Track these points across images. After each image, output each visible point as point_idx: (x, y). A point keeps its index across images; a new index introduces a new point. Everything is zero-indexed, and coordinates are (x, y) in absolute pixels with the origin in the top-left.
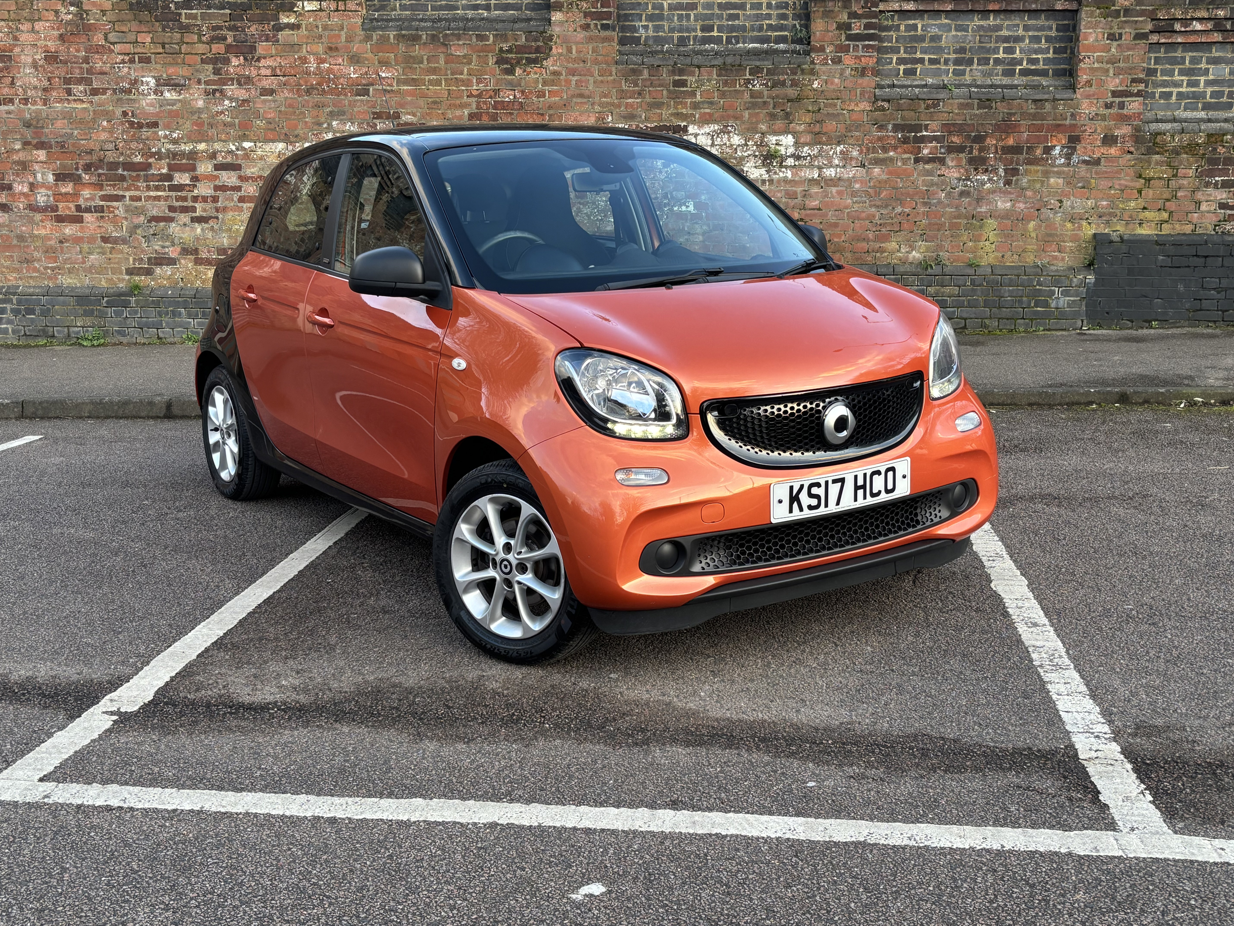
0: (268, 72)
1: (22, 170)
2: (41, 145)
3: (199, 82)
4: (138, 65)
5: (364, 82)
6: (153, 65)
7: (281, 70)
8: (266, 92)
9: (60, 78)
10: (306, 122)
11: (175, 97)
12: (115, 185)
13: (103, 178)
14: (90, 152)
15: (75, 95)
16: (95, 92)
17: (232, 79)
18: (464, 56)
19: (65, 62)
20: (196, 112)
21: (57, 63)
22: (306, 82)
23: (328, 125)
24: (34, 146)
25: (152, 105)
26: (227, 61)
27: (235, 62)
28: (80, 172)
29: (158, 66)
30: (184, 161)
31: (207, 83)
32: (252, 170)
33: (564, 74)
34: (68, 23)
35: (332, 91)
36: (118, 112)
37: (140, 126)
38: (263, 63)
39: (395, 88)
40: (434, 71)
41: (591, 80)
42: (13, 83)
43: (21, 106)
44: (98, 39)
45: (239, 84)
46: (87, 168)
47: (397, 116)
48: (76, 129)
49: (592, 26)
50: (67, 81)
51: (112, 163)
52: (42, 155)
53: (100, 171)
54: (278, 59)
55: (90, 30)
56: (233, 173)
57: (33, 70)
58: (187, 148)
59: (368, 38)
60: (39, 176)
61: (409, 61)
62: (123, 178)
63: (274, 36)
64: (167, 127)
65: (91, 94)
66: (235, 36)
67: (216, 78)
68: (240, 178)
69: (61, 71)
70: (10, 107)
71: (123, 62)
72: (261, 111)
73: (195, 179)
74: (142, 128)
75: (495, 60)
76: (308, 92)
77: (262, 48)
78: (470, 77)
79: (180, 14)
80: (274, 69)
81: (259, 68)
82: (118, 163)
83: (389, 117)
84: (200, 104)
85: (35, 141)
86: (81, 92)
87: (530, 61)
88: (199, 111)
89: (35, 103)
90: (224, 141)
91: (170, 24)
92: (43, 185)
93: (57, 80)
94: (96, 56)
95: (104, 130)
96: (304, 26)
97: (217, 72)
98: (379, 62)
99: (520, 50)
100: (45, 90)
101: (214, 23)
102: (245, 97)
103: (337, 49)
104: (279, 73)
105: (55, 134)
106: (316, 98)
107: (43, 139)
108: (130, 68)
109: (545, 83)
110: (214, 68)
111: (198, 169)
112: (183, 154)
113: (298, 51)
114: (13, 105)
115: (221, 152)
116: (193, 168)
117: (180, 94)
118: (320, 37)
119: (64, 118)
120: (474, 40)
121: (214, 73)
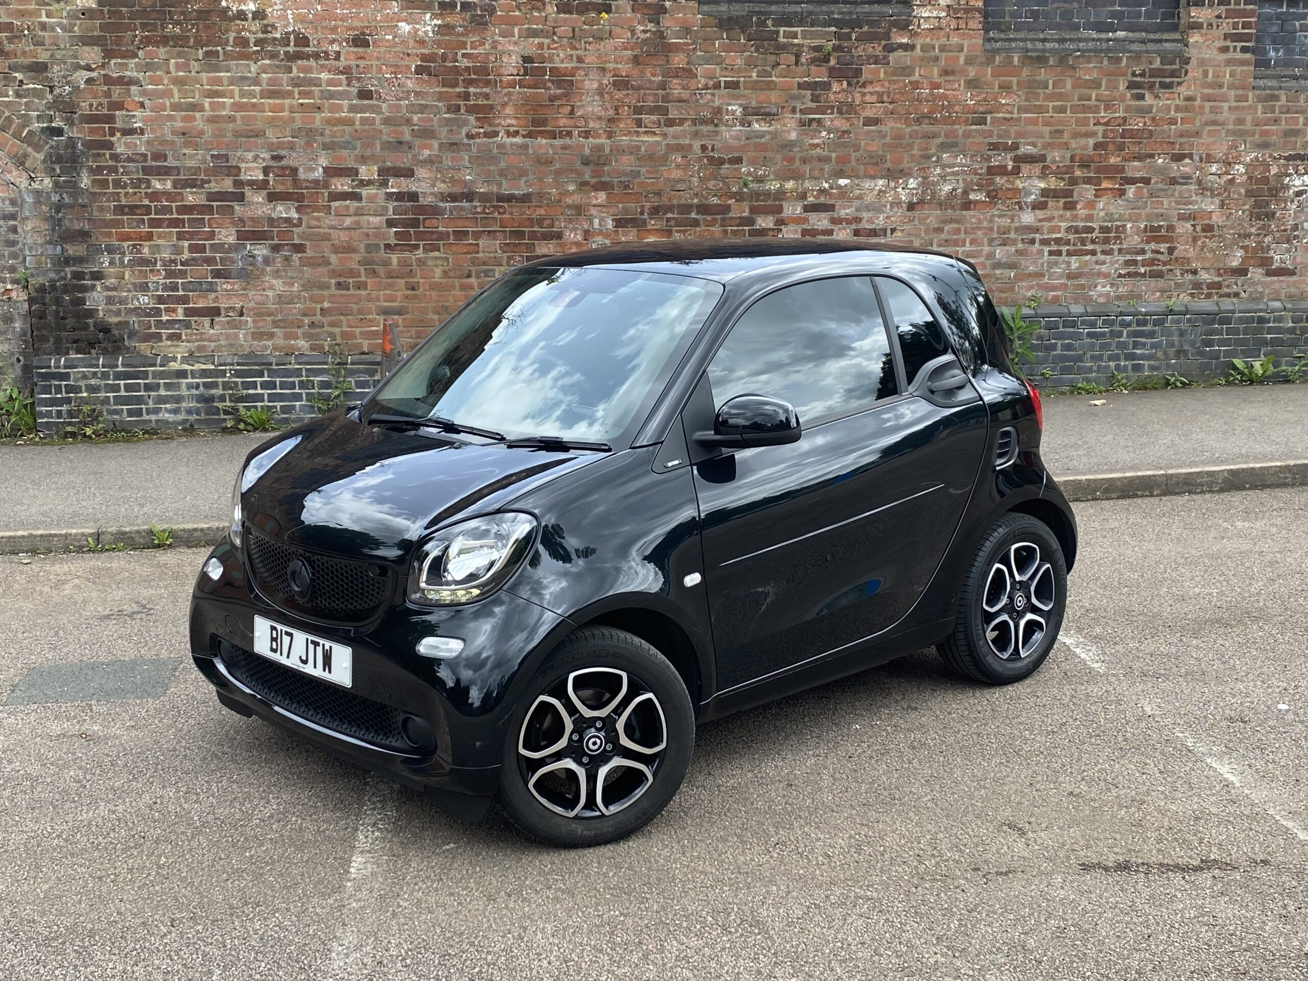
0: (874, 98)
1: (576, 215)
2: (602, 186)
3: (794, 111)
4: (723, 91)
5: (981, 109)
6: (742, 91)
7: (888, 97)
8: (869, 122)
9: (629, 107)
10: (912, 156)
11: (764, 129)
12: (686, 231)
13: (673, 223)
14: (658, 194)
15: (646, 127)
16: (670, 123)
17: (832, 107)
18: (1093, 81)
19: (638, 88)
20: (786, 146)
21: (628, 89)
22: (916, 110)
23: (938, 157)
24: (593, 187)
25: (737, 138)
26: (827, 86)
27: (835, 87)
28: (646, 216)
29: (748, 92)
30: (770, 202)
31: (802, 112)
32: (847, 211)
33: (1199, 100)
34: (645, 41)
35: (946, 121)
36: (697, 145)
37: (721, 162)
38: (869, 89)
39: (1015, 116)
40: (1061, 97)
41: (1226, 105)
42: (572, 112)
43: (581, 139)
44: (679, 60)
45: (840, 112)
46: (655, 211)
47: (1015, 147)
48: (645, 166)
49: (1231, 49)
50: (638, 110)
51: (683, 205)
52: (602, 197)
53: (670, 215)
54: (886, 84)
55: (670, 51)
56: (823, 215)
57: (596, 97)
58: (774, 186)
59: (989, 61)
60: (596, 221)
61: (1032, 86)
62: (696, 223)
63: (885, 57)
64: (752, 162)
65: (666, 126)
66: (838, 58)
67: (814, 105)
68: (833, 221)
69: (632, 99)
70: (568, 141)
71: (706, 87)
72: (863, 143)
73: (781, 222)
74: (723, 163)
75: (1126, 84)
76: (918, 121)
77: (868, 71)
78: (1098, 103)
79: (778, 32)
80: (880, 94)
81: (864, 94)
82: (691, 206)
83: (1007, 148)
84: (793, 136)
85: (593, 181)
86: (654, 123)
87: (1164, 86)
88: (791, 144)
89: (598, 136)
90: (816, 178)
91: (765, 43)
92: (600, 233)
93: (626, 108)
94: (675, 81)
95: (678, 166)
96: (918, 47)
97: (815, 99)
98: (1000, 88)
99: (1154, 73)
100: (611, 120)
101: (816, 42)
102: (845, 129)
103: (953, 73)
104: (885, 98)
105: (618, 173)
106: (926, 127)
107: (606, 179)
108: (713, 95)
109: (1178, 109)
110: (812, 95)
111: (785, 210)
112: (768, 194)
113: (910, 75)
114: (571, 138)
115: (813, 190)
116: (780, 210)
117: (771, 125)
118: (936, 59)
119: (631, 153)
120: (1106, 62)
121: (812, 100)
